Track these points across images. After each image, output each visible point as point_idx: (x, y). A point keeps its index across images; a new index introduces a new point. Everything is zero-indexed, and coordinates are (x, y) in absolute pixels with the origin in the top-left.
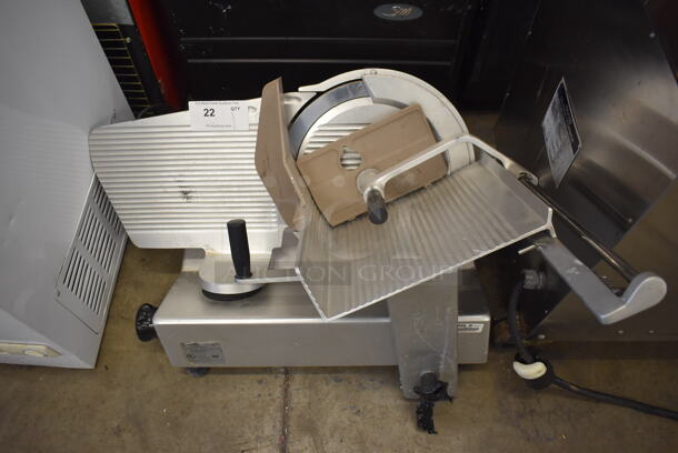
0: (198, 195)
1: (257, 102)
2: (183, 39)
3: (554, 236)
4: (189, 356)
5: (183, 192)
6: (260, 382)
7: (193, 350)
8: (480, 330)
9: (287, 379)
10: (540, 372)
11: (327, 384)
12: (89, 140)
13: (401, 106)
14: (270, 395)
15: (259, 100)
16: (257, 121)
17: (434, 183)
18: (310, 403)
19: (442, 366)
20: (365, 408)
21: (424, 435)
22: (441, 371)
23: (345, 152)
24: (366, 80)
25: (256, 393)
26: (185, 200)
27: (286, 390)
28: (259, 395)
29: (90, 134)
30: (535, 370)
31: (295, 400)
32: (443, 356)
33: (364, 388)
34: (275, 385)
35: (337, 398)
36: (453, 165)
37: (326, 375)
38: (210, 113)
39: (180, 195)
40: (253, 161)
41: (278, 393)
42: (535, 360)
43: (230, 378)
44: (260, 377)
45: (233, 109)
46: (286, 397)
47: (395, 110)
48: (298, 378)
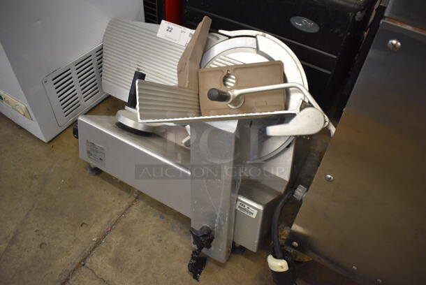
4: (88, 152)
6: (120, 195)
7: (92, 149)
8: (254, 216)
9: (135, 201)
10: (282, 267)
11: (154, 216)
14: (119, 204)
18: (137, 220)
19: (216, 225)
20: (166, 241)
22: (215, 229)
24: (258, 38)
25: (113, 199)
27: (130, 207)
28: (114, 201)
31: (131, 214)
33: (173, 230)
34: (122, 202)
35: (154, 226)
37: (157, 211)
38: (169, 30)
41: (125, 205)
43: (107, 185)
44: (122, 192)
45: (182, 32)
46: (127, 210)
47: (267, 60)
48: (141, 203)
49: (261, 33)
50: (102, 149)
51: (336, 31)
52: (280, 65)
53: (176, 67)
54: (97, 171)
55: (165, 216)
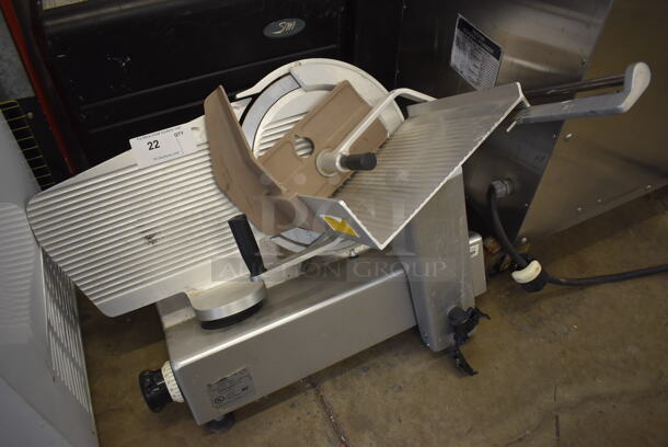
0: (163, 235)
1: (199, 122)
2: (82, 108)
3: (528, 105)
4: (217, 401)
5: (147, 238)
6: (293, 406)
7: (221, 390)
8: (476, 254)
9: (318, 392)
10: (537, 269)
12: (27, 213)
13: (329, 88)
14: (308, 413)
15: (201, 119)
16: (204, 139)
17: (381, 147)
18: (351, 402)
19: (463, 296)
20: (404, 382)
21: (468, 380)
22: (462, 302)
24: (294, 72)
25: (294, 419)
26: (151, 245)
27: (322, 401)
28: (299, 419)
29: (26, 206)
30: (532, 271)
31: (336, 406)
32: (462, 282)
33: (393, 366)
34: (308, 404)
35: (374, 385)
36: (390, 128)
37: (354, 370)
38: (154, 146)
39: (147, 241)
40: (212, 181)
41: (316, 408)
42: (529, 263)
43: (261, 416)
44: (289, 402)
45: (176, 135)
46: (325, 408)
47: (324, 92)
48: (327, 384)
49: (293, 64)
50: (245, 370)
51: (327, 14)
52: (346, 86)
54: (230, 419)
55: (366, 365)
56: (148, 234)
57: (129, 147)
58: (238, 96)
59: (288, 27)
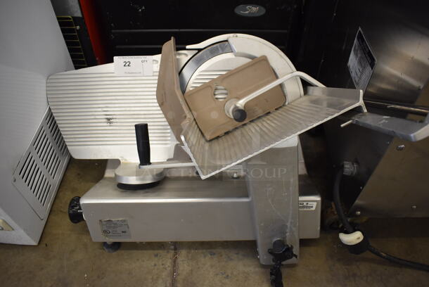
0: (117, 120)
1: (158, 57)
2: (113, 31)
3: (365, 111)
4: (105, 232)
5: (107, 119)
6: (156, 255)
7: (108, 226)
8: (314, 209)
9: (176, 253)
10: (359, 238)
11: (205, 257)
12: (47, 83)
13: (253, 58)
14: (163, 265)
15: (160, 55)
16: (158, 70)
17: (276, 109)
18: (192, 270)
19: (288, 234)
20: (232, 274)
22: (287, 239)
23: (216, 89)
24: (230, 41)
25: (153, 263)
26: (109, 124)
27: (175, 262)
28: (155, 265)
29: (48, 79)
31: (181, 268)
32: (289, 224)
33: (231, 260)
34: (166, 259)
35: (212, 266)
36: (289, 98)
37: (204, 251)
38: (127, 64)
39: (105, 120)
40: (155, 97)
41: (169, 263)
43: (135, 253)
44: (156, 252)
45: (143, 62)
46: (174, 266)
47: (250, 60)
48: (183, 252)
49: (231, 35)
50: (125, 221)
51: (283, 7)
52: (264, 59)
53: (156, 101)
54: (116, 246)
55: (214, 251)
56: (108, 117)
57: (112, 61)
58: (188, 47)
59: (252, 10)
